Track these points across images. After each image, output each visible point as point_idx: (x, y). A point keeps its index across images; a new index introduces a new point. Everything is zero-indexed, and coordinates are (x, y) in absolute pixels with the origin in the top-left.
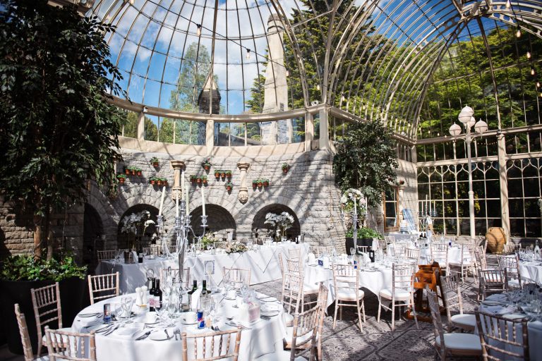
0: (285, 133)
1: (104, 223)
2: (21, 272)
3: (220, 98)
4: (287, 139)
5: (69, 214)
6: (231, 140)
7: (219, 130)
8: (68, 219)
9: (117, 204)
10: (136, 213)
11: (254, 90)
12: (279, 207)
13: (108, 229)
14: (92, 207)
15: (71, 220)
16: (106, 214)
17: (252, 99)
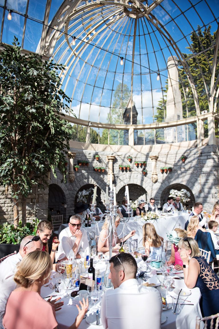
0: (181, 134)
1: (66, 196)
2: (4, 237)
3: (137, 114)
4: (183, 139)
5: (38, 195)
6: (146, 141)
7: (137, 135)
8: (38, 198)
9: (74, 185)
10: (86, 190)
11: (158, 108)
12: (179, 186)
13: (69, 200)
14: (58, 186)
15: (40, 199)
16: (68, 191)
17: (157, 114)
